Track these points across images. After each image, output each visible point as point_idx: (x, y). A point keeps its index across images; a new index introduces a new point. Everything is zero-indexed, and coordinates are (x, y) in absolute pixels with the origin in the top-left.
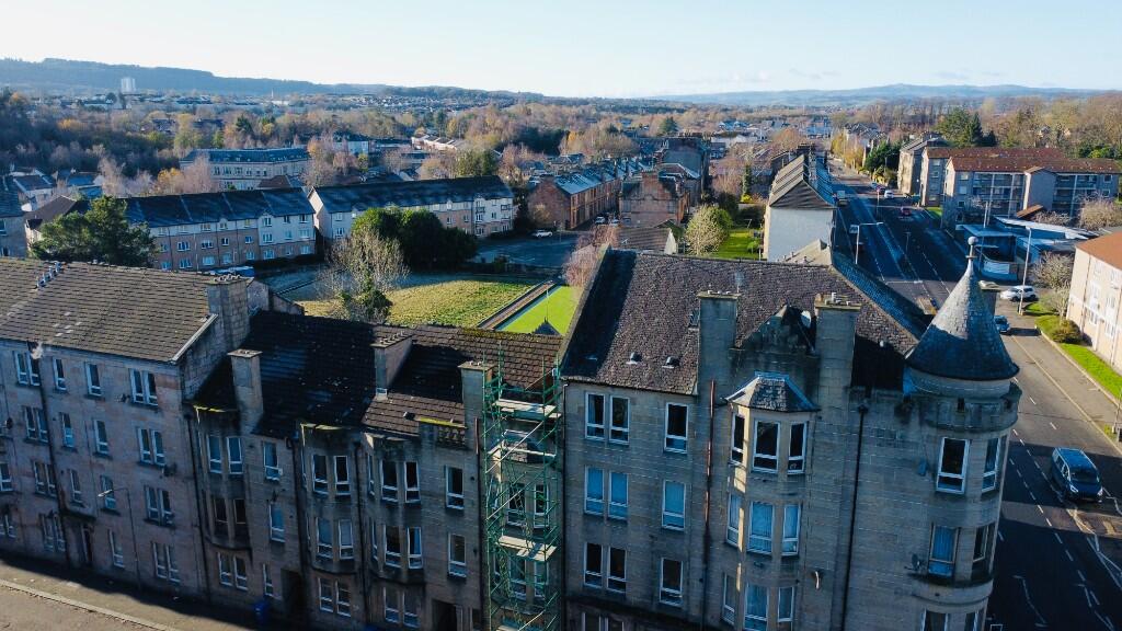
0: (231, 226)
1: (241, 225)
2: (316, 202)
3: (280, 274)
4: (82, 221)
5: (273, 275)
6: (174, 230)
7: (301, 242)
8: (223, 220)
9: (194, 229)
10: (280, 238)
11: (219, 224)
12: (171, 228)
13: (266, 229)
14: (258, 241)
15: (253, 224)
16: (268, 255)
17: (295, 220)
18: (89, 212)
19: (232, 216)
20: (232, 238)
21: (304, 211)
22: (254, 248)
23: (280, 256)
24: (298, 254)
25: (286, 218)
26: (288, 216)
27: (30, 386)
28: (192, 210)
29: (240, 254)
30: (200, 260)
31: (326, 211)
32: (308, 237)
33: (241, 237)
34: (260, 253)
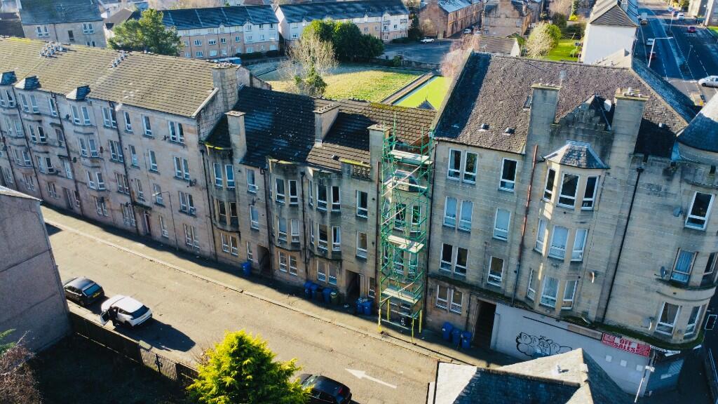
0: (227, 30)
1: (233, 29)
2: (280, 15)
3: (257, 63)
4: (137, 25)
5: (252, 63)
7: (270, 42)
8: (222, 26)
9: (204, 32)
10: (256, 39)
11: (219, 29)
12: (190, 31)
13: (249, 33)
14: (243, 41)
15: (240, 29)
16: (250, 50)
17: (266, 27)
18: (141, 19)
19: (227, 23)
20: (227, 39)
21: (272, 21)
22: (240, 44)
23: (257, 51)
24: (268, 50)
25: (261, 25)
26: (263, 24)
27: (112, 128)
28: (203, 19)
29: (232, 49)
30: (208, 52)
31: (286, 22)
32: (275, 39)
33: (233, 38)
34: (245, 49)
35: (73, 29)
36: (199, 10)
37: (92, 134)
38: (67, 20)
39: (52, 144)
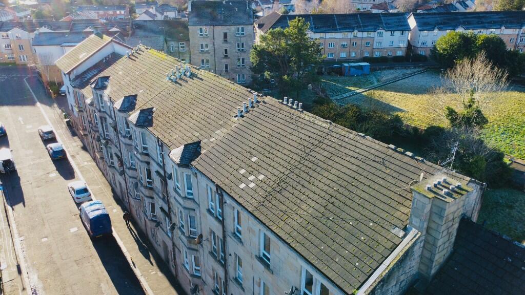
0: (360, 35)
1: (365, 35)
2: (412, 22)
3: (385, 69)
4: (282, 34)
5: (380, 69)
6: (329, 35)
7: (399, 48)
8: (356, 31)
9: (339, 35)
10: (385, 44)
11: (353, 33)
12: (327, 34)
13: (380, 38)
14: (373, 45)
15: (372, 34)
16: (377, 54)
17: (397, 34)
18: (287, 29)
19: (361, 29)
20: (359, 42)
21: (404, 27)
22: (370, 49)
23: (384, 55)
24: (394, 55)
25: (392, 32)
26: (394, 31)
27: (217, 218)
28: (340, 24)
29: (362, 53)
30: (339, 54)
31: (418, 30)
32: (403, 45)
33: (364, 42)
34: (373, 52)
35: (227, 31)
36: (337, 15)
37: (194, 210)
38: (224, 23)
39: (157, 191)
